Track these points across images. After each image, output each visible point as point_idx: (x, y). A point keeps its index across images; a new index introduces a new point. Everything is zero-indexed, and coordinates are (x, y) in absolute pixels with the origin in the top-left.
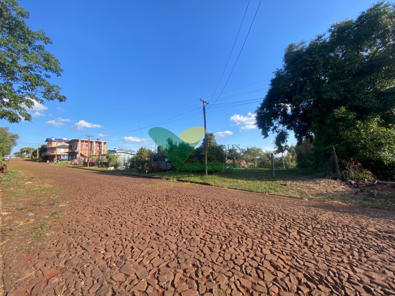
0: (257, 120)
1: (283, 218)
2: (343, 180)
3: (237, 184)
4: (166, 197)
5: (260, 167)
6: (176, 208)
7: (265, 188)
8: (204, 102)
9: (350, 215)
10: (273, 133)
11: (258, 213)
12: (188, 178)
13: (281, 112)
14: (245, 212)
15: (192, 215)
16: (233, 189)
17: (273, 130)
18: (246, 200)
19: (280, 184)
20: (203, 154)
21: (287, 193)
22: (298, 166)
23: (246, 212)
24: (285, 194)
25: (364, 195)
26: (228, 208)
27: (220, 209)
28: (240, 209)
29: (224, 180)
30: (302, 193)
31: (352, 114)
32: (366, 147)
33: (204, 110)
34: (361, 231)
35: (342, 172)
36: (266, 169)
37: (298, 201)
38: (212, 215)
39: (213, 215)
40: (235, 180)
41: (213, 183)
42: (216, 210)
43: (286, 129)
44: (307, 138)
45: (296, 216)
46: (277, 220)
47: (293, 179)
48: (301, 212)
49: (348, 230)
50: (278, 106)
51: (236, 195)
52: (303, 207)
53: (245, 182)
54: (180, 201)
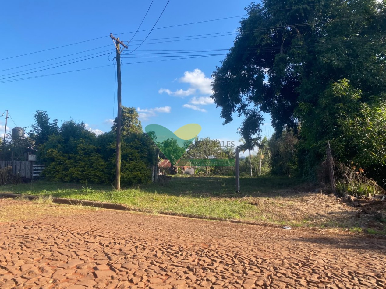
0: (215, 91)
1: (258, 267)
2: (339, 194)
3: (176, 205)
4: (21, 240)
5: (215, 173)
6: (43, 265)
7: (224, 211)
8: (117, 42)
9: (355, 253)
10: (240, 115)
11: (215, 261)
12: (78, 196)
13: (254, 81)
14: (192, 260)
15: (80, 278)
16: (169, 214)
17: (239, 110)
18: (192, 235)
19: (249, 203)
20: (113, 146)
21: (260, 218)
22: (273, 172)
23: (194, 261)
24: (257, 220)
25: (368, 218)
26: (159, 254)
27: (144, 259)
28: (182, 255)
29: (153, 199)
30: (283, 218)
31: (356, 92)
32: (371, 145)
33: (118, 58)
34: (377, 281)
35: (337, 183)
36: (225, 177)
37: (278, 231)
38: (124, 273)
39: (127, 273)
40: (173, 197)
41: (131, 206)
42: (135, 261)
43: (259, 109)
44: (289, 126)
45: (278, 262)
46: (250, 272)
47: (267, 193)
48: (285, 254)
49: (359, 280)
50: (250, 70)
51: (174, 226)
52: (287, 242)
53: (191, 200)
54: (55, 248)
